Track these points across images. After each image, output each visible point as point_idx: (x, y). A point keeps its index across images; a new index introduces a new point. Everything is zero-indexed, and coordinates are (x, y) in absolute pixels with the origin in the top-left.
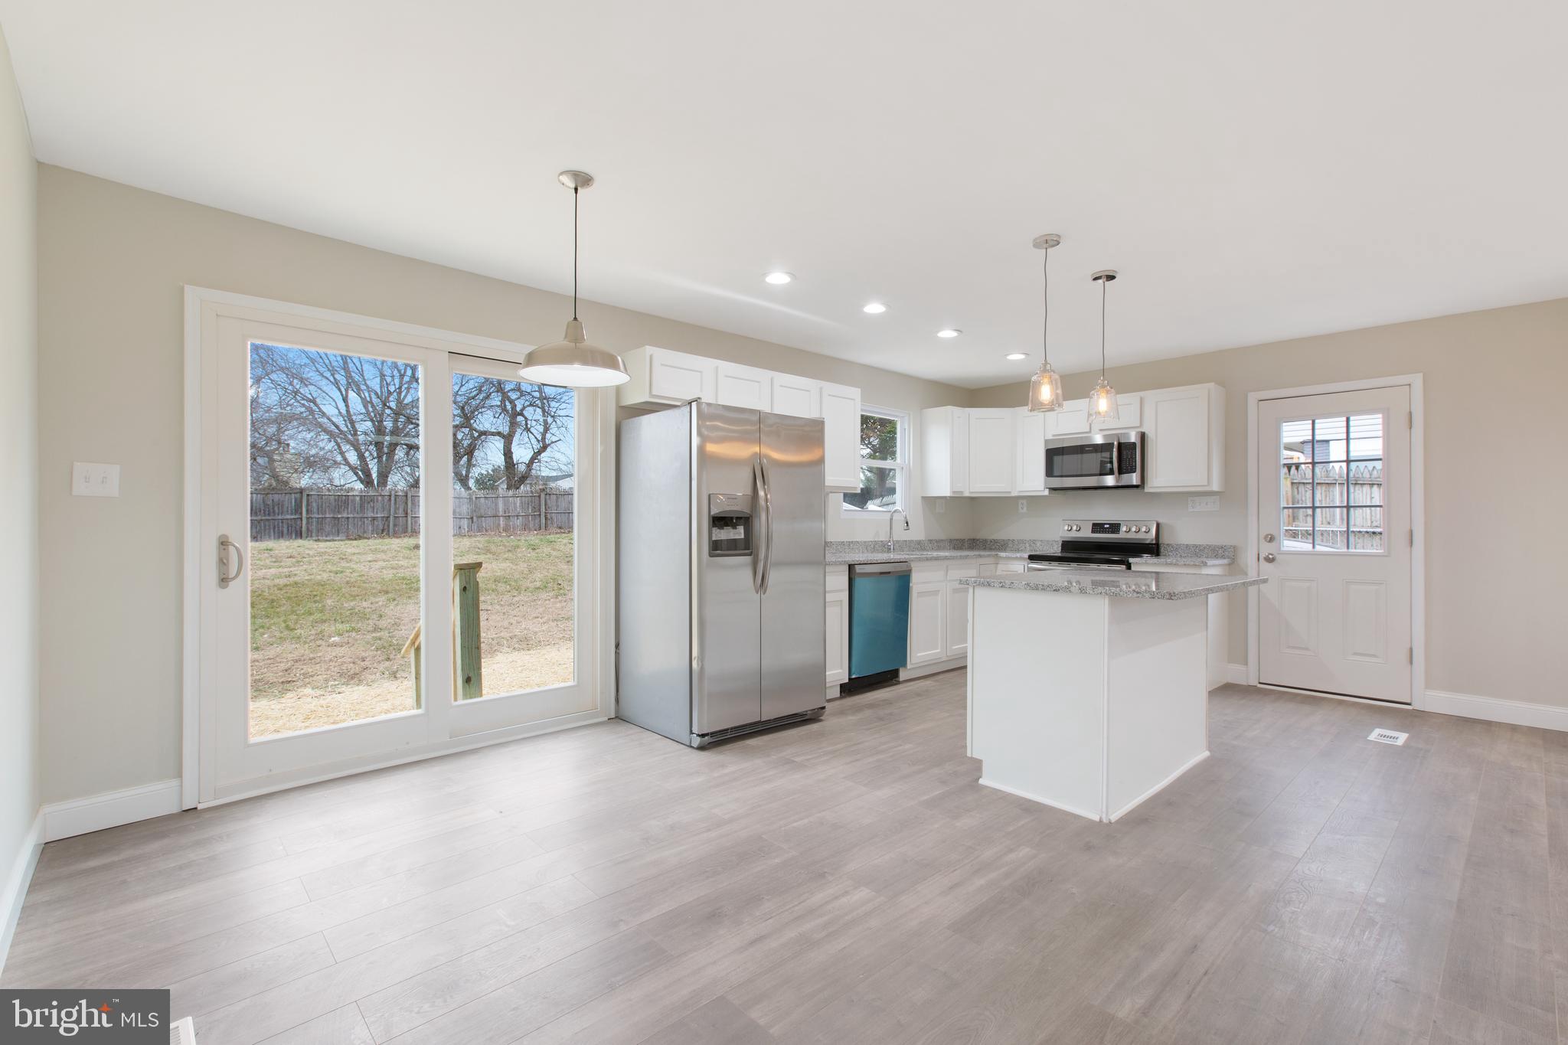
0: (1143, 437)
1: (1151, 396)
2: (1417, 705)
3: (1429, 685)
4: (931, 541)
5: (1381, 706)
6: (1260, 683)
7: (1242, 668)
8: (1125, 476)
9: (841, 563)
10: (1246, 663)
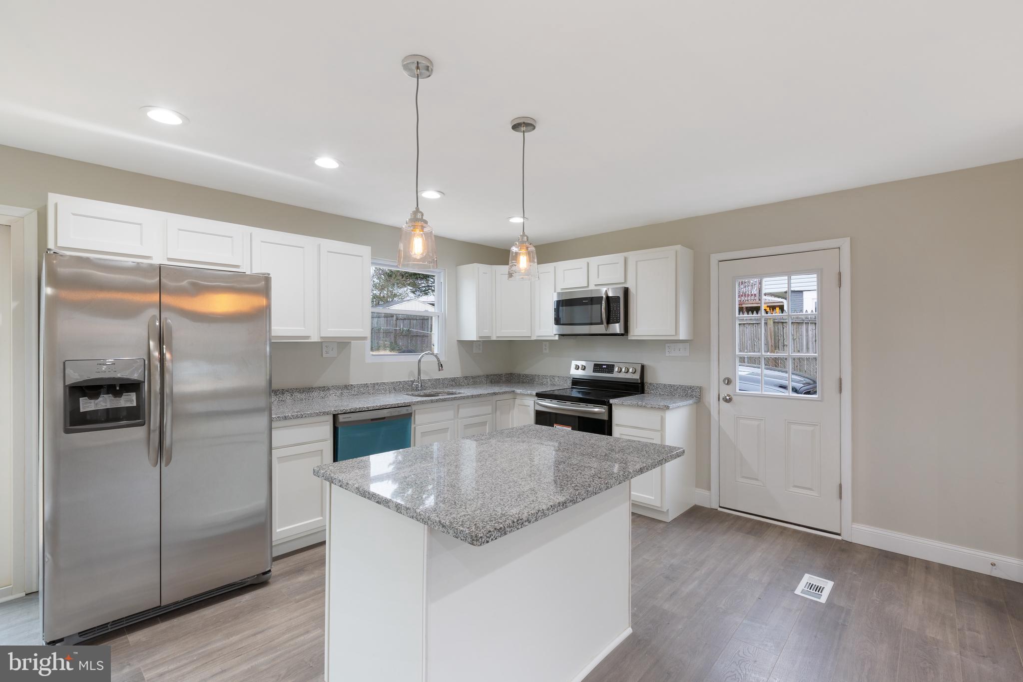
0: (626, 291)
1: (633, 256)
2: (845, 537)
3: (855, 520)
4: (466, 378)
5: (815, 536)
6: (720, 507)
7: (706, 493)
8: (611, 326)
9: (325, 413)
10: (709, 489)
